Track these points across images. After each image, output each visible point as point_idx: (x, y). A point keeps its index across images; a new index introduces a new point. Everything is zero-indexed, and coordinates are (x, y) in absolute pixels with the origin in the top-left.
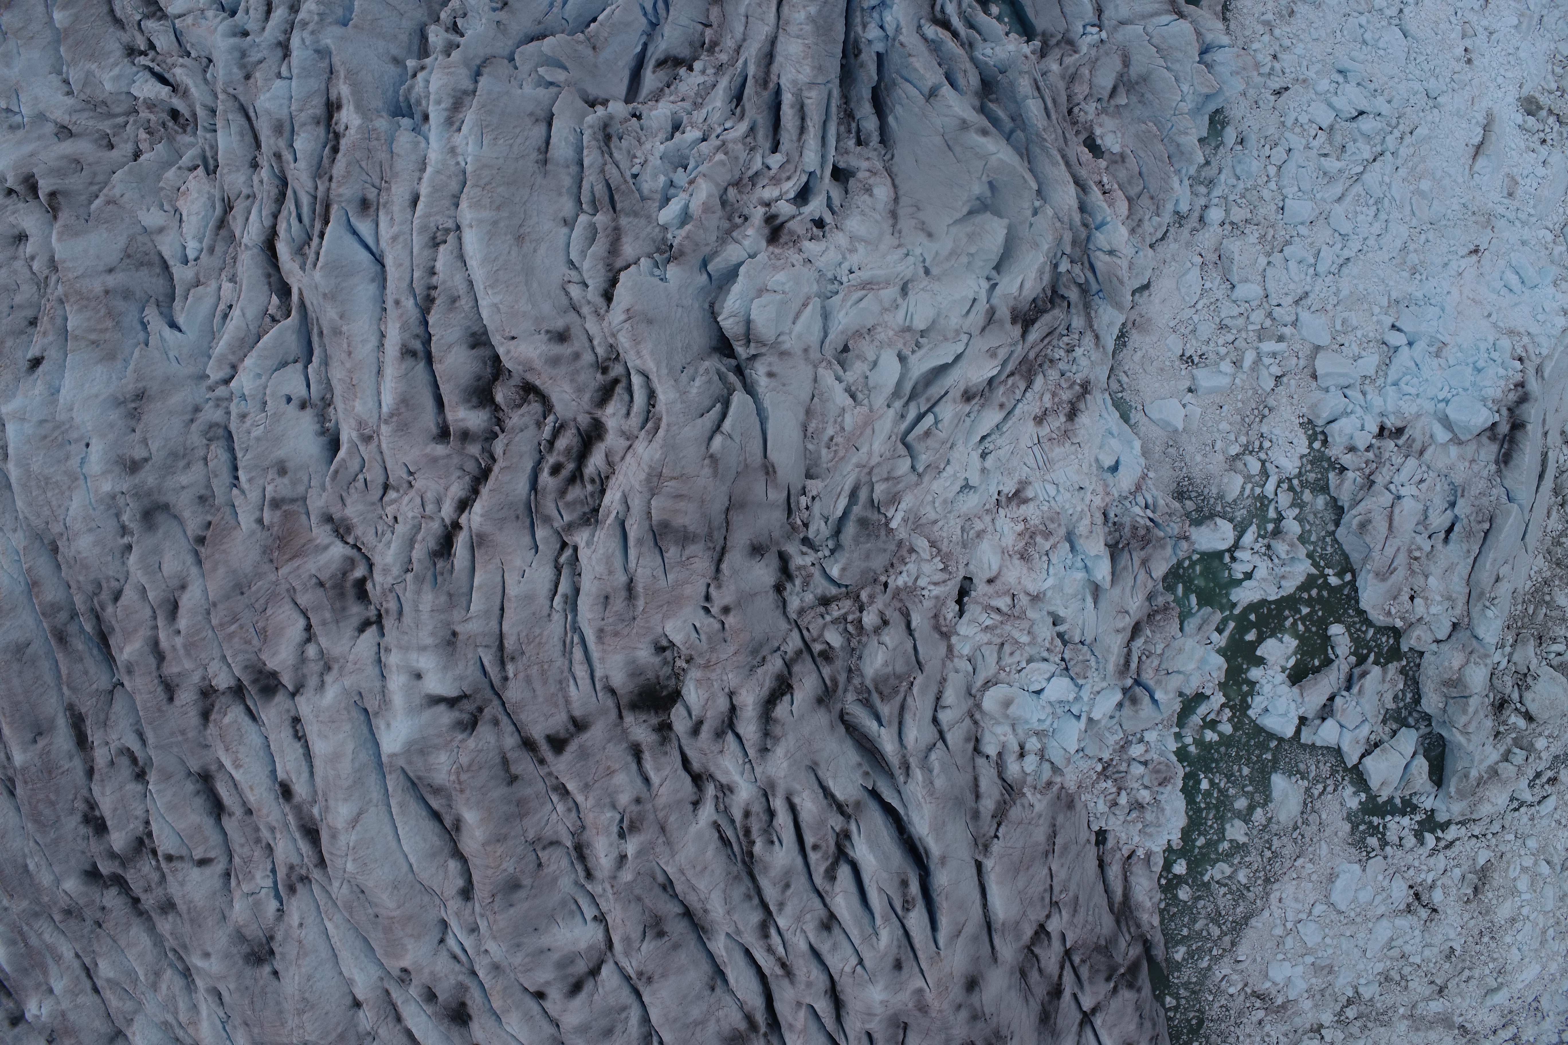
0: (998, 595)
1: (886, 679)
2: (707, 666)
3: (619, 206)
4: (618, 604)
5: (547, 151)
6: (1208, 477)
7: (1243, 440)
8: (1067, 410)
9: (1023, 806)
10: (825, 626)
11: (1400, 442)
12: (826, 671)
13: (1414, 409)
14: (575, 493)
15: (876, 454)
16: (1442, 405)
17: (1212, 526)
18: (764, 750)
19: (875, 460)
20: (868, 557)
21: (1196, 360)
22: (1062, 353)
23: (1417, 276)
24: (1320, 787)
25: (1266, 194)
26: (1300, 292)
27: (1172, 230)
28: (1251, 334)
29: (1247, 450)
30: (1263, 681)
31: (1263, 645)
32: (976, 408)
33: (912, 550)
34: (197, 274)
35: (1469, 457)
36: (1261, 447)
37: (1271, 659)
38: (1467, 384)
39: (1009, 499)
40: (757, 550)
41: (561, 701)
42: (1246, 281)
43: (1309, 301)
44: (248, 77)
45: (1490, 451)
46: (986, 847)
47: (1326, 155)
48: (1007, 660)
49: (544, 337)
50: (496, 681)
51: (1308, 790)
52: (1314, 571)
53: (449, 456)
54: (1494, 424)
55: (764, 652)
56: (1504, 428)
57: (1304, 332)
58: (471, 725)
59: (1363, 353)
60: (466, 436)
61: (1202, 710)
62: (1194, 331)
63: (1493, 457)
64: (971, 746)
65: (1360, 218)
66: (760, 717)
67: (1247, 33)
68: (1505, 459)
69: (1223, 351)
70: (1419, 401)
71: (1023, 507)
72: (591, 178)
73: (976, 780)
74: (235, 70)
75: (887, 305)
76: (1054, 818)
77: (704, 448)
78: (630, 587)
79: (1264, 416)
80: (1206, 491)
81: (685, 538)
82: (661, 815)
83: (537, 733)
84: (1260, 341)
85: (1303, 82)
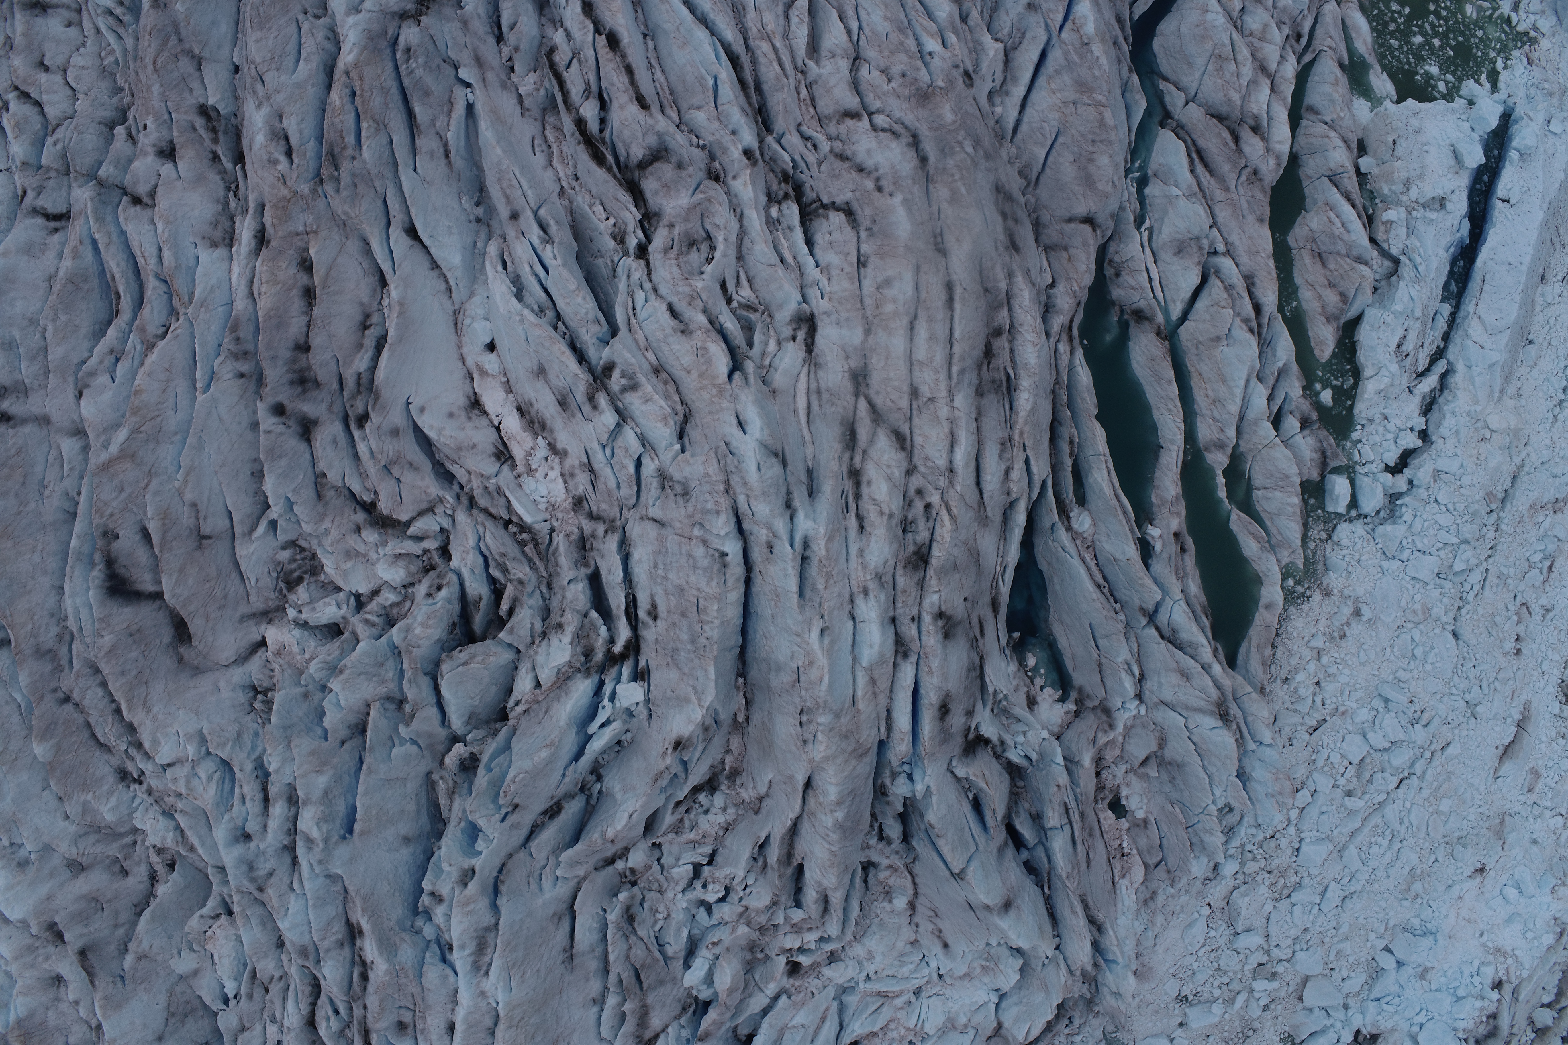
5: (572, 947)
16: (1415, 1029)
21: (1190, 998)
23: (1419, 901)
25: (1284, 842)
26: (1300, 932)
28: (1247, 972)
34: (241, 1020)
42: (1250, 929)
43: (1307, 936)
44: (261, 890)
47: (1352, 791)
57: (1297, 967)
59: (1352, 975)
62: (1192, 975)
65: (1375, 849)
67: (1294, 661)
69: (1217, 992)
70: (1396, 1017)
72: (616, 968)
74: (246, 883)
75: (900, 1006)
79: (1248, 1037)
84: (1254, 979)
85: (1343, 713)
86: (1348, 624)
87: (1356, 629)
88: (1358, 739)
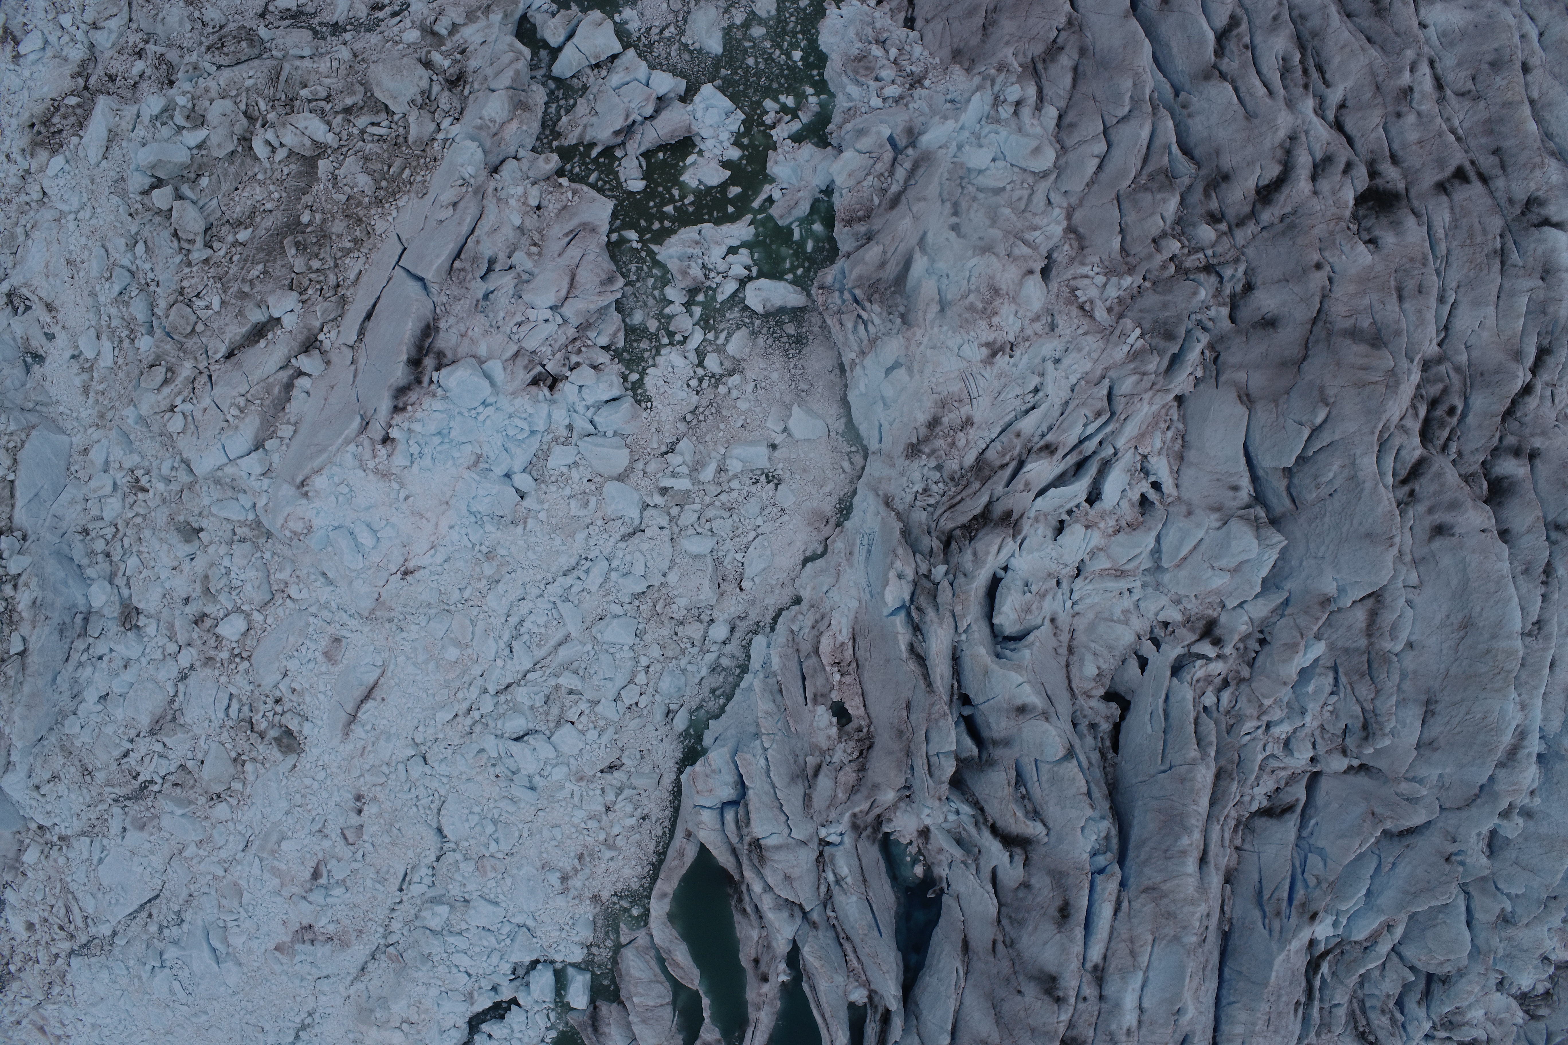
0: (1024, 258)
1: (1161, 189)
2: (1339, 219)
3: (1365, 657)
4: (1410, 285)
5: (1424, 713)
6: (765, 355)
7: (722, 389)
8: (938, 430)
9: (1024, 54)
10: (1213, 246)
11: (539, 369)
12: (1214, 205)
13: (518, 402)
14: (1434, 390)
15: (1146, 402)
16: (491, 400)
17: (768, 305)
18: (1293, 138)
19: (1147, 396)
20: (1165, 305)
21: (763, 479)
22: (934, 488)
23: (484, 549)
24: (667, 33)
25: (656, 652)
26: (636, 540)
27: (769, 619)
28: (697, 500)
29: (717, 380)
30: (726, 144)
31: (723, 179)
32: (1036, 439)
33: (1110, 310)
35: (466, 341)
36: (701, 380)
37: (715, 164)
38: (458, 418)
39: (1002, 349)
40: (1269, 323)
41: (1457, 210)
42: (696, 557)
43: (624, 530)
45: (445, 341)
46: (1070, 23)
47: (571, 692)
48: (1026, 193)
49: (1457, 530)
50: (1509, 237)
51: (682, 33)
52: (655, 248)
53: (1533, 436)
54: (438, 369)
55: (1281, 227)
56: (429, 362)
57: (636, 496)
58: (1532, 202)
59: (565, 470)
60: (1517, 452)
61: (796, 126)
62: (763, 508)
63: (442, 334)
64: (1068, 119)
65: (541, 620)
66: (1292, 168)
68: (429, 330)
69: (735, 484)
70: (511, 410)
71: (990, 339)
73: (1074, 85)
75: (1102, 553)
76: (983, 42)
77: (1334, 412)
78: (1400, 298)
79: (692, 412)
80: (770, 342)
81: (1354, 334)
82: (1379, 100)
83: (1477, 187)
84: (689, 492)
85: (581, 779)
86: (575, 870)
87: (567, 863)
88: (565, 749)
